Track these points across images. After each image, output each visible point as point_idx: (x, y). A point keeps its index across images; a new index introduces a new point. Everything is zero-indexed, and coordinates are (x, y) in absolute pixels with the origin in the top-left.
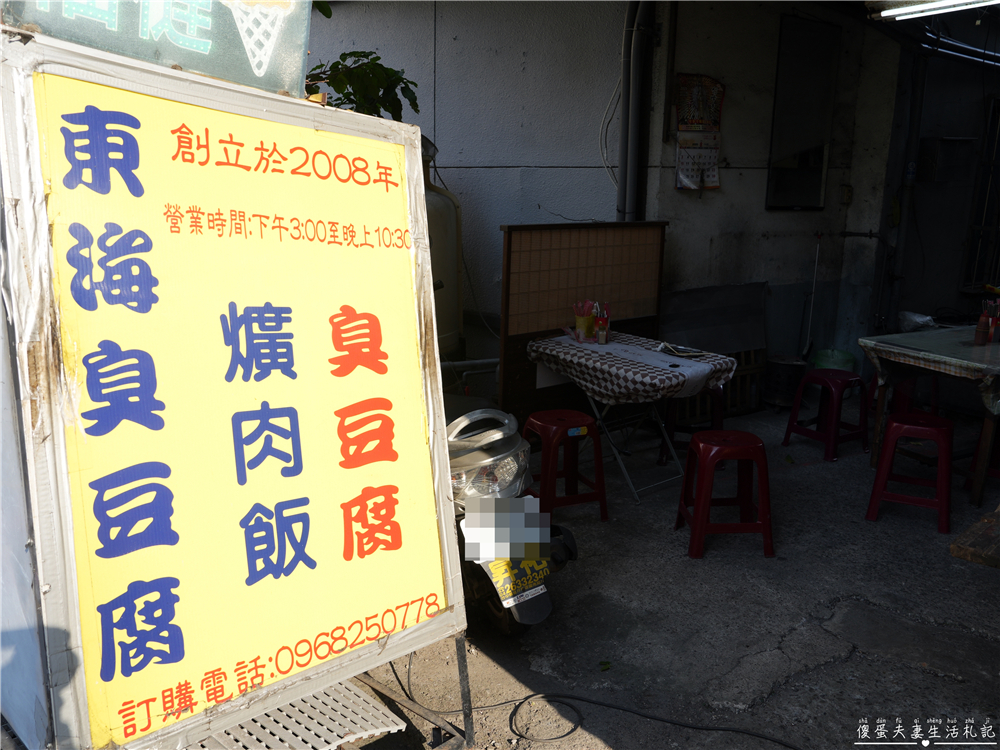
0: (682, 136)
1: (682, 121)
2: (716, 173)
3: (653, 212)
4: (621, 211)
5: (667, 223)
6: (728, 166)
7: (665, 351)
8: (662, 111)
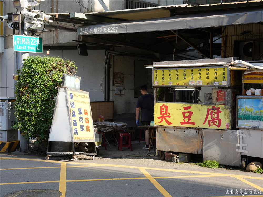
0: (116, 84)
1: (116, 82)
2: (123, 91)
3: (111, 99)
4: (105, 99)
5: (114, 101)
6: (125, 90)
8: (112, 80)
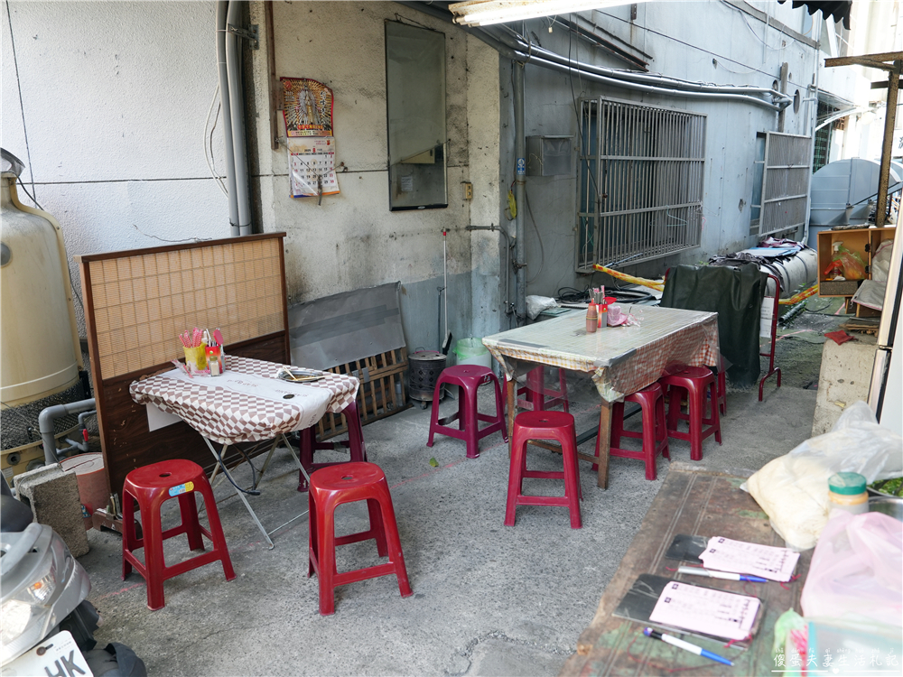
0: (292, 143)
1: (290, 127)
2: (334, 178)
3: (269, 224)
4: (235, 225)
5: (285, 234)
6: (345, 171)
7: (285, 377)
8: (268, 117)
